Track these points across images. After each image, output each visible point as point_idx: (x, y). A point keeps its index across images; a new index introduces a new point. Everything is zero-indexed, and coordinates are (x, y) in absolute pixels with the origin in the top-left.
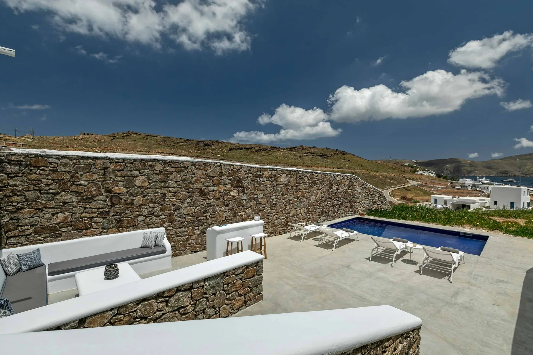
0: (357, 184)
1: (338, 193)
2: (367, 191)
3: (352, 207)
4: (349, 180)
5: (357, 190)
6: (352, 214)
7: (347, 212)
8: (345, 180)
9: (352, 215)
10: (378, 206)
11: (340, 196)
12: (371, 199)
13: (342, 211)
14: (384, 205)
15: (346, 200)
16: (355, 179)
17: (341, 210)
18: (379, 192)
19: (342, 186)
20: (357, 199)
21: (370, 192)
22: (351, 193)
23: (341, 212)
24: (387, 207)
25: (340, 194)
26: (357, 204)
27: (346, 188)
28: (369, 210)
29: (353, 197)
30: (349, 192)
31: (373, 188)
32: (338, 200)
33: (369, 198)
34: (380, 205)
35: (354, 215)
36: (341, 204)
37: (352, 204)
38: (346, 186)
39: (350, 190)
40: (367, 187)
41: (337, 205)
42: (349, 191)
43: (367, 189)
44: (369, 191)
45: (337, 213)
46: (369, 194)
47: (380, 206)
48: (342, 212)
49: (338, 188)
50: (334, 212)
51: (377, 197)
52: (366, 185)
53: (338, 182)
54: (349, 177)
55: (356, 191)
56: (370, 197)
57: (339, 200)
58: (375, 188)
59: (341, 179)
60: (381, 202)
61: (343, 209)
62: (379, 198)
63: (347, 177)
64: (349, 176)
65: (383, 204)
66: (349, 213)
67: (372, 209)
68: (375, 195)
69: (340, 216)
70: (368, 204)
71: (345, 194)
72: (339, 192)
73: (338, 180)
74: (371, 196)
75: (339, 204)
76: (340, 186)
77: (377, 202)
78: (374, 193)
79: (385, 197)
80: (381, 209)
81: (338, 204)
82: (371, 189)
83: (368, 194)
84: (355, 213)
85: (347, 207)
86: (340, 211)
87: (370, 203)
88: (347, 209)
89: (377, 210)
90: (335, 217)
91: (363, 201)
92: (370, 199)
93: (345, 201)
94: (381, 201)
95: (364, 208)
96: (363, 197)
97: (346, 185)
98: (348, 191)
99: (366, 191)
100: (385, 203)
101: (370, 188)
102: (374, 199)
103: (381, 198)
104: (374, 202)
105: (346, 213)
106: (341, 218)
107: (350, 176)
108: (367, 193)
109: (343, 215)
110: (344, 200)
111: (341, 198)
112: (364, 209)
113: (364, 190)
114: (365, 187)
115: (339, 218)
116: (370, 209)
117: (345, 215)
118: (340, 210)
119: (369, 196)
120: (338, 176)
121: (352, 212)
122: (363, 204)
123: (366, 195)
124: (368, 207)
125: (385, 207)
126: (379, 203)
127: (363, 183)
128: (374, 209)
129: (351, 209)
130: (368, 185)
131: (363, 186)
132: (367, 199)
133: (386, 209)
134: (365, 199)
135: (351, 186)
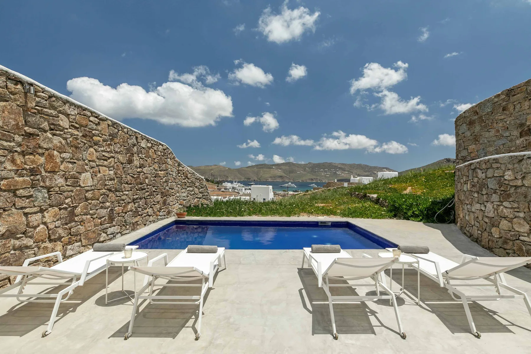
0: (171, 163)
1: (143, 175)
2: (183, 177)
3: (164, 203)
4: (161, 152)
5: (171, 173)
6: (164, 215)
7: (158, 213)
8: (155, 151)
9: (165, 218)
10: (198, 200)
11: (147, 181)
12: (189, 191)
13: (150, 211)
14: (205, 199)
15: (156, 189)
16: (169, 154)
17: (148, 210)
18: (199, 179)
19: (149, 160)
20: (171, 189)
21: (188, 179)
22: (164, 177)
23: (148, 212)
24: (209, 202)
25: (147, 178)
26: (171, 199)
27: (156, 166)
28: (187, 207)
29: (165, 184)
30: (161, 176)
31: (191, 172)
32: (143, 189)
33: (186, 189)
34: (200, 198)
35: (167, 218)
36: (148, 197)
37: (165, 198)
38: (156, 163)
39: (162, 172)
40: (184, 170)
41: (142, 198)
42: (161, 174)
43: (183, 173)
44: (187, 177)
45: (142, 215)
46: (186, 182)
47: (201, 200)
48: (149, 214)
49: (142, 164)
50: (136, 213)
51: (196, 187)
52: (183, 167)
53: (143, 150)
54: (160, 146)
55: (170, 174)
56: (188, 187)
57: (145, 189)
58: (194, 173)
59: (148, 147)
60: (201, 195)
61: (151, 207)
62: (199, 189)
63: (158, 146)
64: (160, 144)
65: (204, 197)
66: (161, 214)
67: (190, 205)
68: (195, 184)
69: (147, 221)
70: (185, 198)
71: (155, 177)
72: (145, 172)
73: (144, 148)
74: (189, 186)
75: (144, 198)
76: (147, 161)
77: (197, 194)
78: (194, 180)
79: (206, 187)
80: (202, 204)
81: (143, 196)
82: (190, 173)
83: (185, 182)
84: (169, 213)
85: (158, 202)
86: (146, 211)
87: (188, 196)
88: (158, 206)
89: (196, 207)
90: (138, 225)
91: (178, 194)
92: (188, 189)
93: (154, 191)
94: (202, 193)
95: (180, 204)
96: (179, 186)
97: (156, 161)
98: (159, 172)
99: (182, 177)
100: (207, 195)
101: (188, 171)
102: (193, 190)
103: (202, 188)
104: (193, 194)
105: (157, 215)
106: (148, 225)
107: (162, 145)
108: (184, 179)
109: (151, 218)
110: (154, 190)
111: (148, 185)
112: (180, 206)
113: (179, 175)
114: (181, 171)
115: (145, 225)
116: (188, 205)
117: (155, 218)
118: (146, 209)
119: (186, 184)
120: (142, 140)
121: (165, 213)
122: (178, 197)
123: (182, 183)
124: (186, 202)
125: (206, 201)
126: (199, 197)
127: (179, 163)
128: (193, 206)
129: (163, 208)
130: (185, 168)
131: (179, 168)
132: (183, 190)
133: (207, 205)
134: (182, 189)
135: (164, 165)
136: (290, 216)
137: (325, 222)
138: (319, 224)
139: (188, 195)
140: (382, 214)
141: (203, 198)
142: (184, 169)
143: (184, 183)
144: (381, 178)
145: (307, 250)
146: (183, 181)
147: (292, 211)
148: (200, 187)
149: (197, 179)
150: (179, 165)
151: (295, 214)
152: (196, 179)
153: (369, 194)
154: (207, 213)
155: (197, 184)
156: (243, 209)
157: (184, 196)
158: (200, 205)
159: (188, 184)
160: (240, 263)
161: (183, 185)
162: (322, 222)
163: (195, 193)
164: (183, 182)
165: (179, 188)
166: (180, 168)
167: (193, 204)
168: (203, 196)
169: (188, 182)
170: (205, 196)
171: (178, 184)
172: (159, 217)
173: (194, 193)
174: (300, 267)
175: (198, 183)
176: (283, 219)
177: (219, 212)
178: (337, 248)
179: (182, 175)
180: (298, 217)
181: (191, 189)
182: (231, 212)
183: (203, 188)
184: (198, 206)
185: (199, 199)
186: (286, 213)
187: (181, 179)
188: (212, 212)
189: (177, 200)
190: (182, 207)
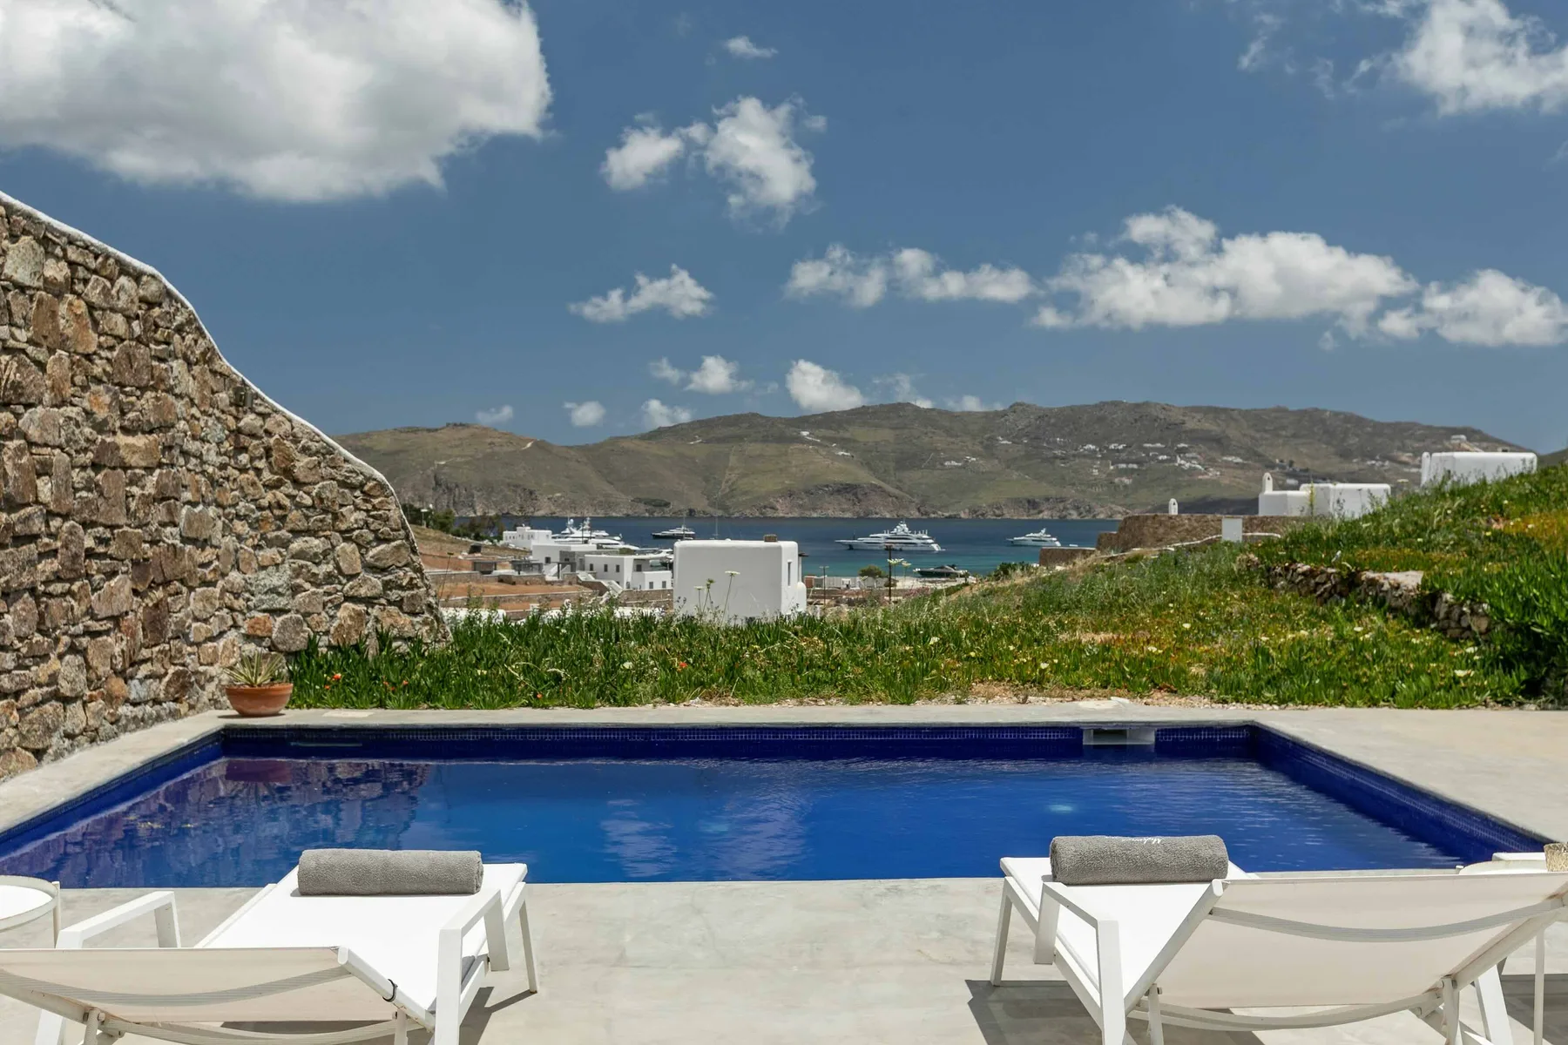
0: (189, 385)
1: (19, 452)
2: (267, 475)
3: (155, 623)
4: (129, 319)
5: (193, 446)
6: (156, 701)
7: (117, 684)
8: (91, 307)
9: (159, 719)
10: (359, 614)
11: (45, 488)
12: (300, 555)
13: (68, 671)
14: (399, 604)
15: (101, 541)
16: (179, 330)
17: (53, 664)
18: (362, 485)
19: (59, 361)
20: (193, 541)
21: (297, 483)
22: (149, 470)
23: (53, 679)
24: (425, 623)
25: (44, 470)
26: (194, 602)
27: (101, 401)
28: (293, 655)
29: (159, 513)
30: (133, 460)
31: (314, 446)
32: (20, 540)
33: (285, 544)
34: (369, 601)
35: (175, 715)
36: (58, 588)
37: (159, 594)
38: (99, 381)
39: (140, 441)
40: (269, 433)
41: (18, 593)
42: (133, 449)
43: (268, 451)
44: (288, 472)
45: (17, 695)
46: (287, 502)
47: (375, 611)
48: (65, 688)
49: (16, 386)
51: (346, 535)
52: (264, 416)
53: (18, 303)
54: (123, 280)
55: (185, 453)
56: (297, 533)
57: (33, 538)
58: (330, 450)
59: (49, 284)
60: (376, 581)
61: (73, 649)
62: (362, 546)
63: (112, 282)
64: (124, 270)
65: (394, 595)
66: (136, 690)
67: (312, 644)
68: (336, 517)
69: (49, 731)
70: (281, 602)
71: (96, 466)
72: (34, 433)
73: (22, 288)
74: (302, 525)
75: (32, 591)
76: (42, 366)
77: (351, 577)
78: (331, 491)
79: (407, 537)
80: (384, 639)
81: (26, 579)
82: (305, 450)
83: (280, 506)
84: (183, 686)
85: (116, 619)
86: (41, 672)
87: (296, 590)
88: (116, 645)
89: (348, 652)
91: (234, 576)
92: (296, 545)
93: (90, 554)
94: (383, 570)
95: (248, 638)
96: (240, 527)
97: (97, 371)
98: (122, 439)
99: (258, 471)
100: (412, 585)
101: (296, 440)
102: (325, 553)
103: (380, 540)
104: (329, 578)
105: (110, 699)
106: (58, 755)
107: (137, 277)
108: (269, 487)
109: (76, 717)
110: (89, 542)
111: (50, 514)
112: (251, 648)
113: (244, 458)
114: (253, 436)
115: (39, 754)
116: (299, 643)
117: (98, 714)
118: (45, 658)
119: (283, 518)
120: (14, 238)
121: (159, 687)
122: (237, 596)
123: (260, 508)
124: (284, 623)
125: (408, 618)
126: (363, 592)
127: (237, 391)
128: (330, 647)
129: (145, 653)
130: (279, 418)
131: (237, 419)
132: (270, 553)
133: (416, 642)
134: (257, 547)
135: (149, 394)
136: (909, 700)
137: (1119, 731)
138: (1088, 741)
139: (299, 581)
140: (1456, 680)
141: (390, 603)
142: (269, 424)
143: (270, 507)
144: (1444, 482)
145: (1027, 873)
146: (268, 497)
147: (925, 672)
148: (371, 537)
149: (353, 488)
150: (242, 400)
151: (943, 687)
152: (343, 484)
153: (1375, 568)
154: (415, 688)
155: (353, 517)
156: (627, 665)
157: (273, 590)
158: (372, 645)
159: (295, 514)
160: (621, 960)
161: (265, 519)
162: (1100, 730)
163: (338, 567)
164: (264, 502)
165: (240, 538)
166: (249, 420)
167: (327, 633)
168: (387, 586)
169: (299, 506)
170: (401, 588)
171: (238, 516)
172: (125, 710)
173: (330, 567)
174: (985, 974)
175: (357, 509)
176: (871, 713)
177: (484, 678)
178: (1206, 853)
179: (261, 464)
180: (959, 702)
181: (316, 544)
182: (557, 678)
183: (387, 541)
184: (356, 647)
185: (362, 608)
186: (889, 684)
187: (253, 484)
188: (443, 682)
189: (232, 609)
190: (265, 657)
